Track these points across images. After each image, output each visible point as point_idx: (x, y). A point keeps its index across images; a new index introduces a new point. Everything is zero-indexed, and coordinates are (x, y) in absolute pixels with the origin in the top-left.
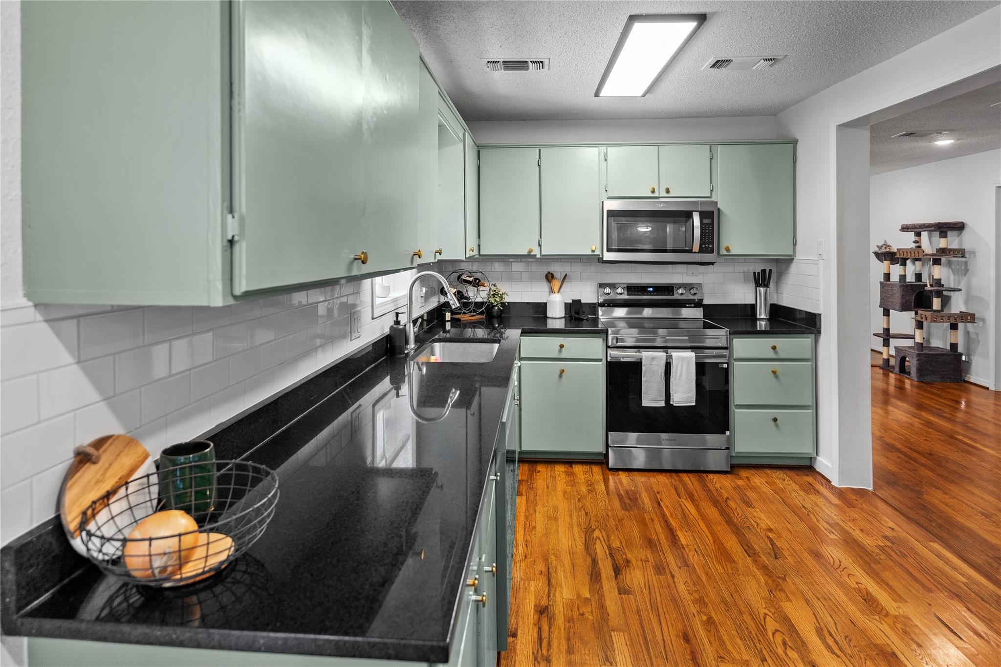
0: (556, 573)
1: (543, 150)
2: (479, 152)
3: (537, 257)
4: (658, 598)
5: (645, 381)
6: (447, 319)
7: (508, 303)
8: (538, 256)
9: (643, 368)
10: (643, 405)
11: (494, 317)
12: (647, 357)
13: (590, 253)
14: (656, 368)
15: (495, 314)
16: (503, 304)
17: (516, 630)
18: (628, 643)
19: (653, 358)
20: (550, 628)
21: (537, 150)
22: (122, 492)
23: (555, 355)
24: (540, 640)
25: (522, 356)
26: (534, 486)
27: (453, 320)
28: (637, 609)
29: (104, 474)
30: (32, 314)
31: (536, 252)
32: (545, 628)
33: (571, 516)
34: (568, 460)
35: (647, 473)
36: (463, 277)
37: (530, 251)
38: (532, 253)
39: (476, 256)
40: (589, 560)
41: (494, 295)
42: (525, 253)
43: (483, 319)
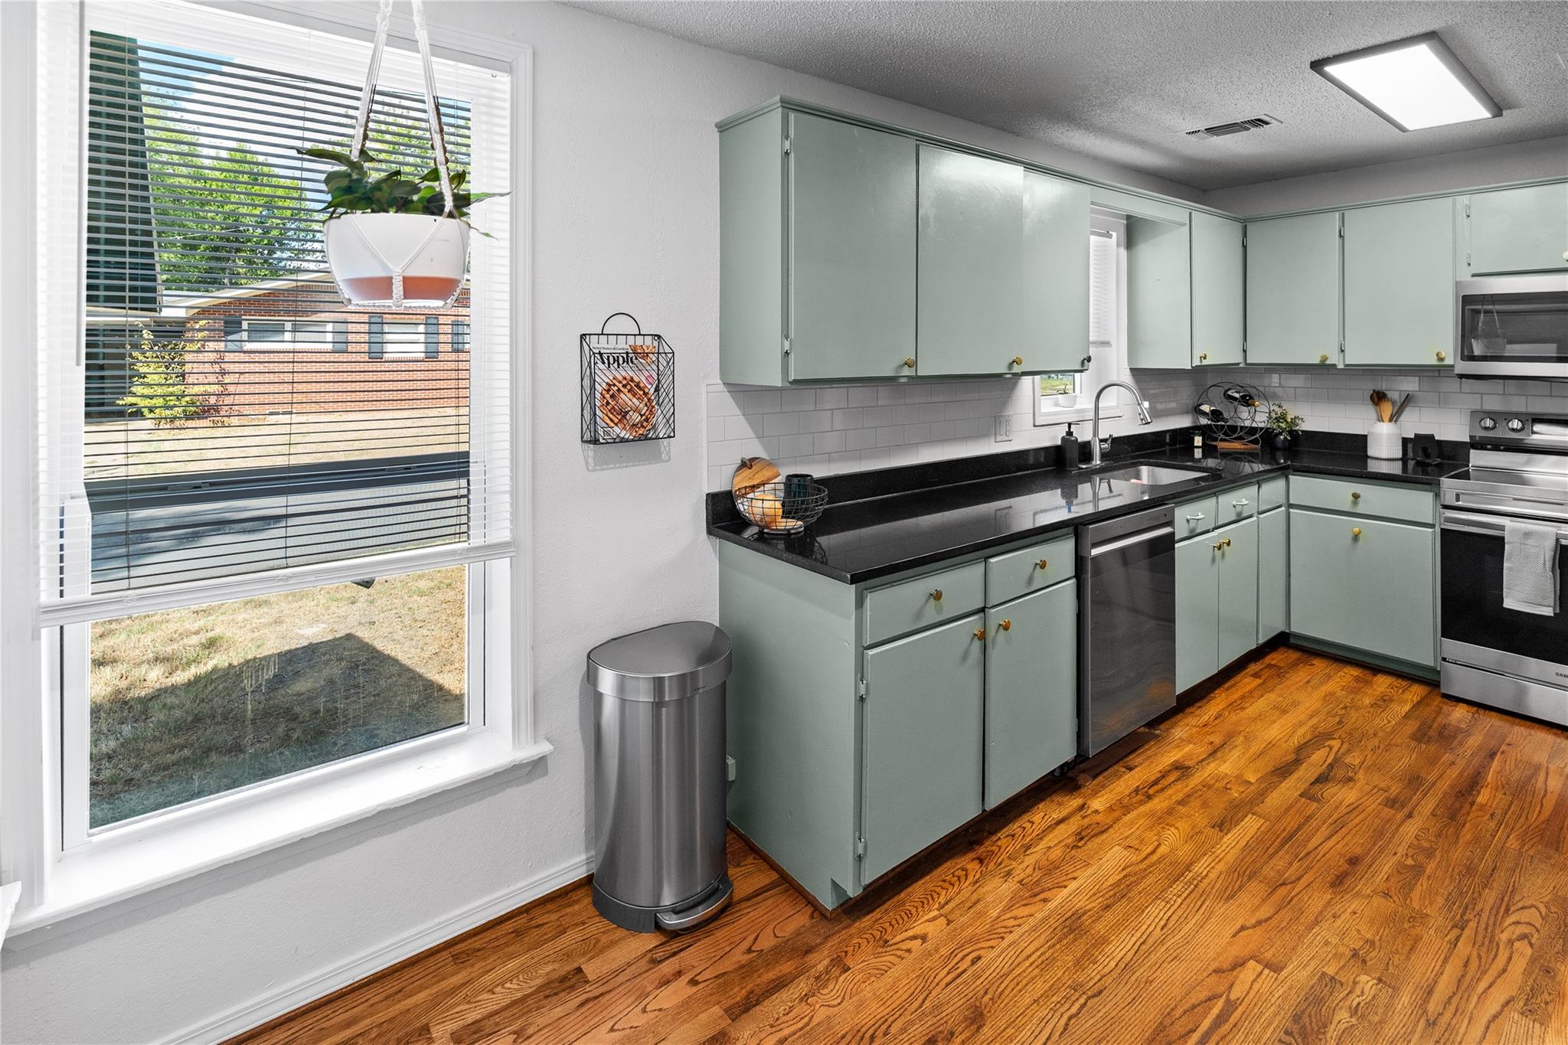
0: (1230, 750)
1: (1347, 213)
2: (1245, 228)
3: (1339, 367)
4: (1356, 821)
5: (1511, 569)
6: (1195, 445)
7: (1302, 431)
8: (1341, 366)
9: (1507, 547)
10: (1505, 606)
11: (1279, 449)
12: (1514, 531)
13: (1434, 361)
14: (1534, 550)
15: (1279, 445)
16: (1291, 432)
17: (1136, 767)
18: (1262, 829)
19: (1527, 534)
20: (1176, 780)
21: (1337, 215)
22: (762, 488)
23: (1347, 507)
24: (1155, 783)
25: (1291, 502)
26: (1287, 675)
27: (1204, 447)
28: (1310, 816)
29: (754, 476)
30: (722, 387)
31: (1334, 359)
32: (1171, 778)
33: (1311, 717)
34: (1371, 665)
35: (1511, 718)
36: (1230, 393)
37: (1325, 359)
38: (1328, 362)
39: (1241, 365)
40: (1291, 757)
41: (1277, 420)
42: (1317, 361)
43: (1256, 449)
